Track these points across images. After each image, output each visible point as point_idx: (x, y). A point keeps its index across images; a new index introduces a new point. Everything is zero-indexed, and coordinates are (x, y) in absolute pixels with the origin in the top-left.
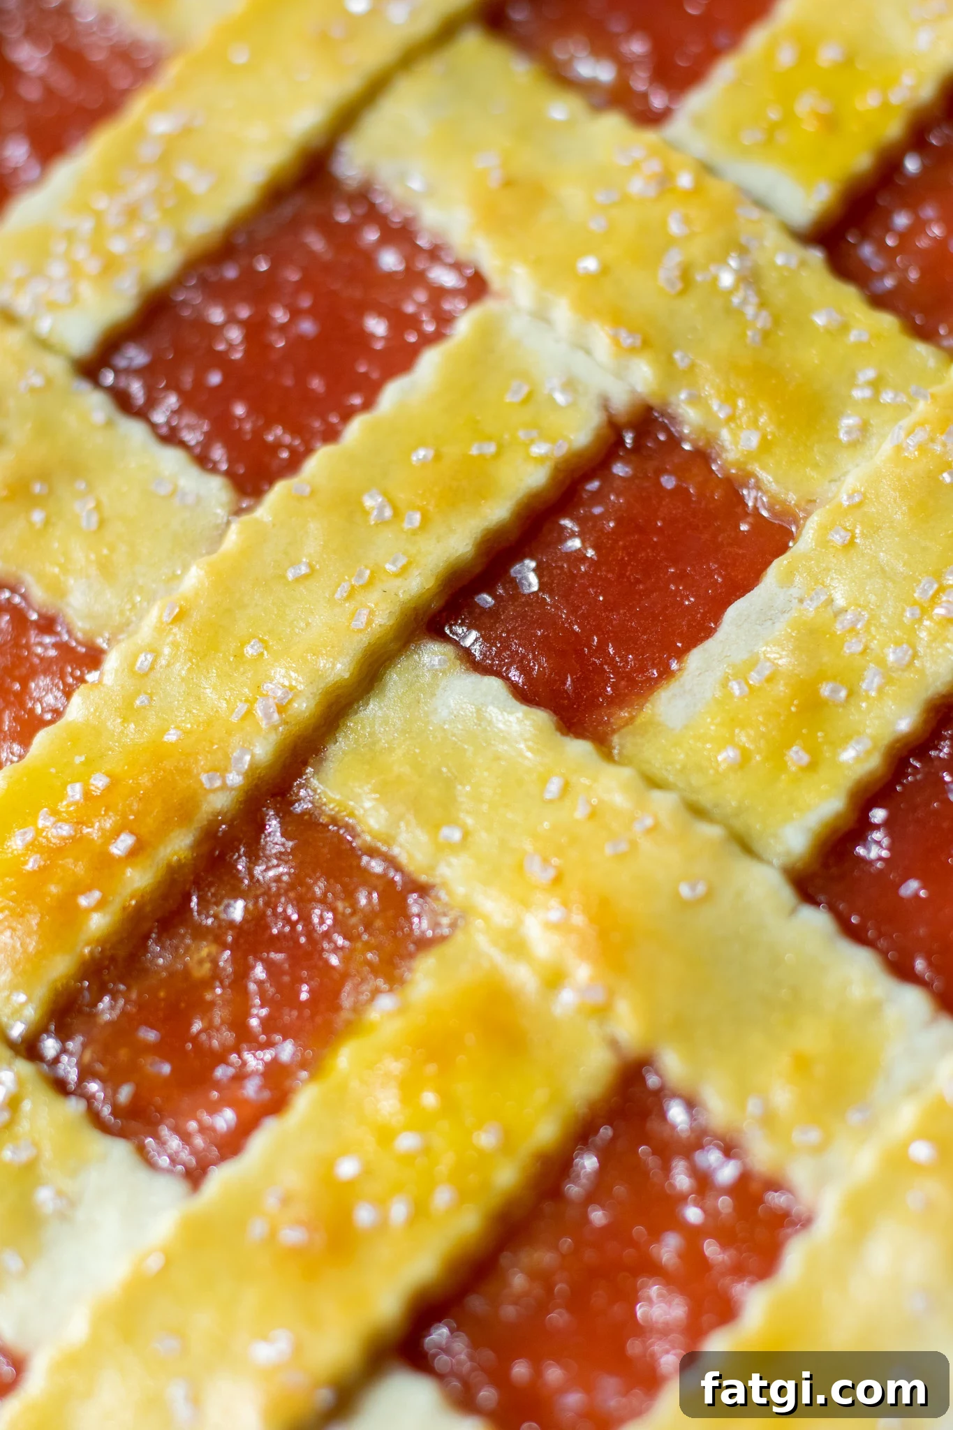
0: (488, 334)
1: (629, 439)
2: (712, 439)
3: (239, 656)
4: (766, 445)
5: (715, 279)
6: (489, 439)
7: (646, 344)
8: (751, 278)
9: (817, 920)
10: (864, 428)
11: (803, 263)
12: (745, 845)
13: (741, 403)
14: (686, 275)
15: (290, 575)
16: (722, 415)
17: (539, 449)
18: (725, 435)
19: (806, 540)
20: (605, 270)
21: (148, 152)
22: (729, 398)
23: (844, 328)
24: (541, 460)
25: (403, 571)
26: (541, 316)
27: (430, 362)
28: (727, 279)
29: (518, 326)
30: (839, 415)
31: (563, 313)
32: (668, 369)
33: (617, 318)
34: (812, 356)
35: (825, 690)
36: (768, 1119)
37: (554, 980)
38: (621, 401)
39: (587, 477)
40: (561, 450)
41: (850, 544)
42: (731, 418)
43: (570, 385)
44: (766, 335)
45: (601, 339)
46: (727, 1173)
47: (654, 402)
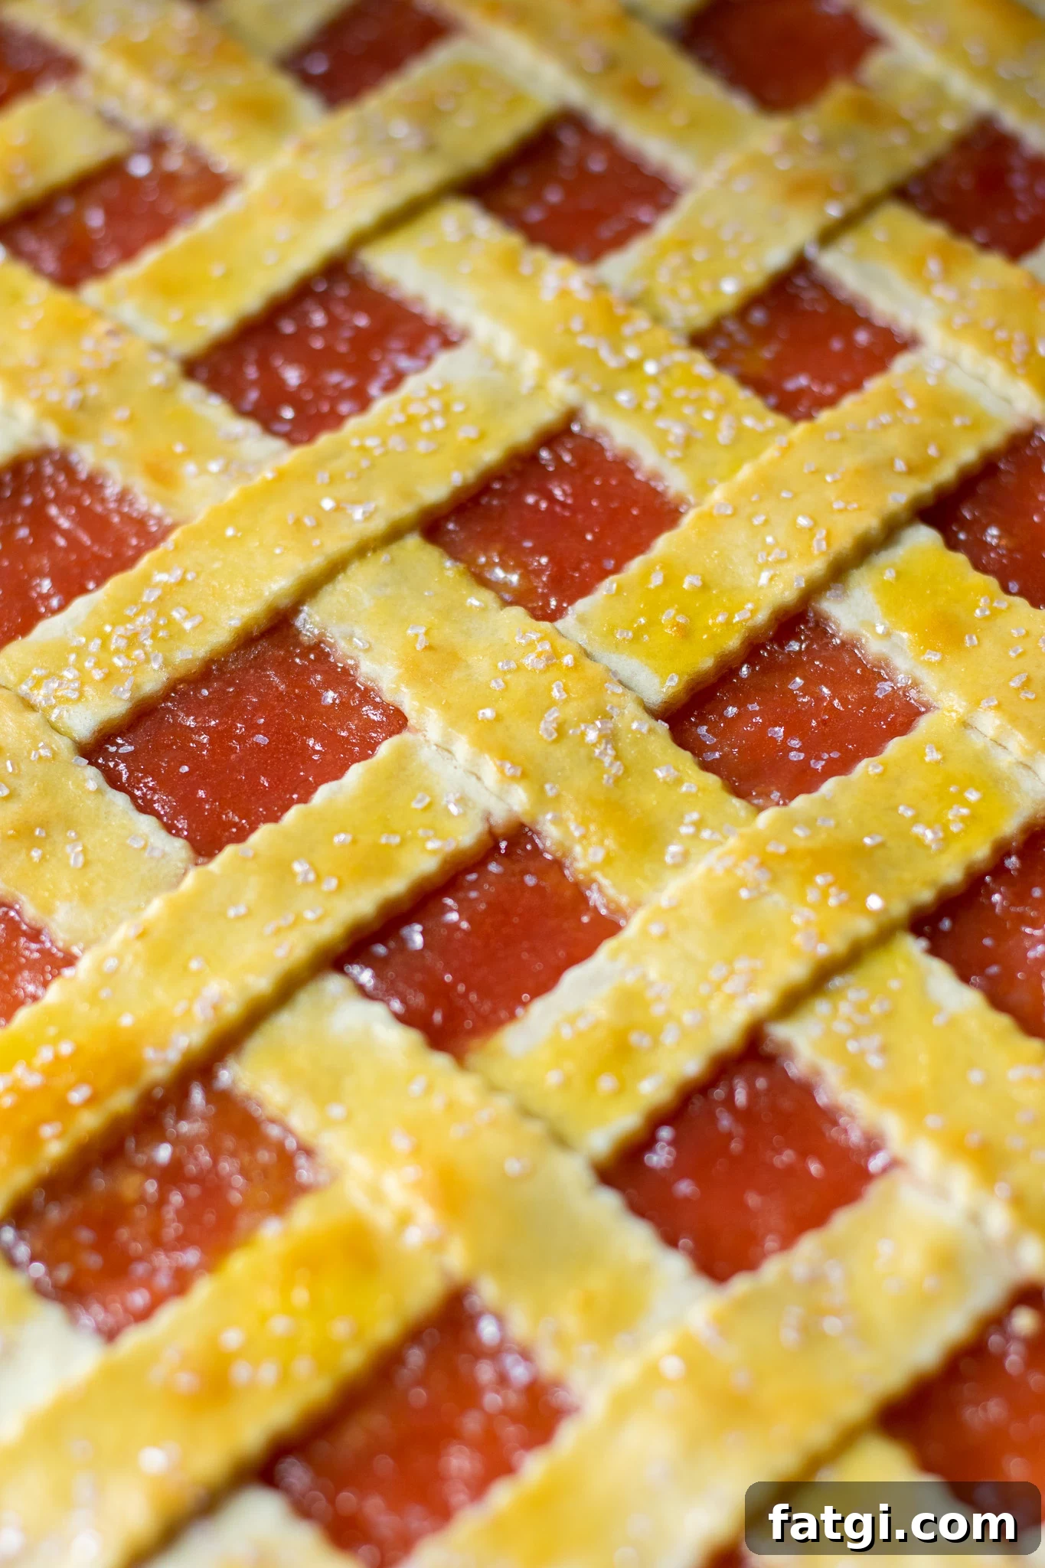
0: (403, 757)
1: (503, 845)
2: (567, 852)
3: (185, 968)
4: (608, 860)
5: (583, 734)
6: (394, 832)
7: (524, 775)
8: (611, 738)
9: (609, 1201)
10: (686, 855)
11: (651, 731)
12: (560, 1140)
13: (592, 828)
14: (561, 730)
15: (232, 913)
16: (577, 834)
17: (431, 845)
18: (578, 850)
19: (632, 929)
20: (498, 718)
21: (150, 596)
22: (584, 822)
23: (679, 781)
24: (434, 852)
25: (319, 920)
26: (445, 749)
27: (356, 772)
28: (592, 736)
29: (427, 754)
30: (667, 844)
31: (462, 748)
32: (540, 798)
33: (504, 754)
34: (651, 799)
35: (634, 1038)
36: (559, 1339)
37: (404, 1220)
38: (500, 817)
39: (469, 870)
40: (450, 847)
41: (665, 936)
42: (584, 837)
43: (462, 801)
44: (617, 780)
45: (490, 770)
46: (519, 1373)
47: (526, 820)
